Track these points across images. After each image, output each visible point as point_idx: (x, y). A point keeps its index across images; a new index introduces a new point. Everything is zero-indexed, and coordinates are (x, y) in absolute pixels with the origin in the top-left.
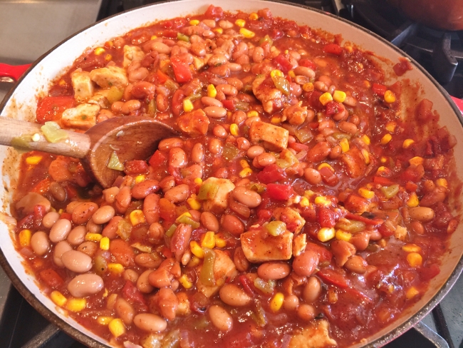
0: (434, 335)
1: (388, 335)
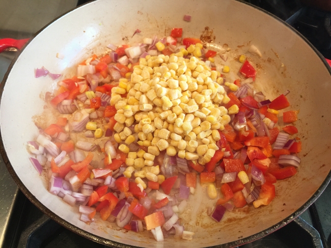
0: (309, 227)
1: (276, 225)
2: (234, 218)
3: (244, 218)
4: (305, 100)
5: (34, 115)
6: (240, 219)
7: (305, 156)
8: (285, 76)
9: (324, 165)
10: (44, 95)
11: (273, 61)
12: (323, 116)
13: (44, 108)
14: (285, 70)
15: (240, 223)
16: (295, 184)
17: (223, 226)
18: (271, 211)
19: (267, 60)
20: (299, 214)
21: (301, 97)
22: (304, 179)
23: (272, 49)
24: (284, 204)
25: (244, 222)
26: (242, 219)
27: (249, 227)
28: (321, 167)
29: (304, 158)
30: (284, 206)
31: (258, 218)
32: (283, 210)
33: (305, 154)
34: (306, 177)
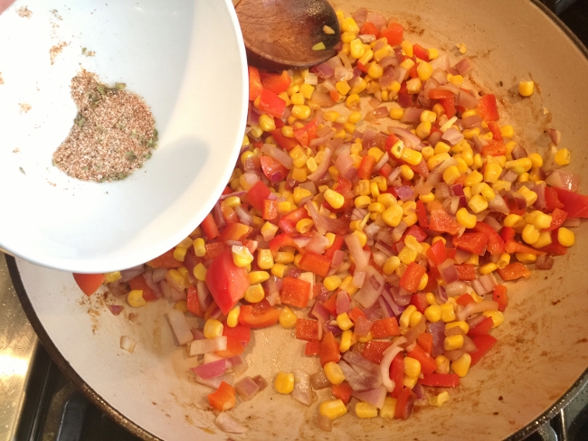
7: (555, 304)
9: (584, 340)
16: (527, 358)
18: (476, 404)
22: (544, 354)
24: (501, 398)
27: (434, 433)
28: (579, 342)
29: (552, 306)
30: (500, 402)
31: (452, 415)
32: (496, 414)
33: (555, 301)
34: (548, 350)
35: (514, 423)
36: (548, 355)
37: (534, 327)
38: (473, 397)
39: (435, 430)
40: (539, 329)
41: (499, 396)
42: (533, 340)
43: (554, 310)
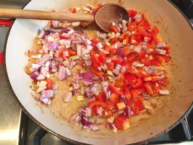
2: (143, 118)
3: (149, 118)
4: (179, 48)
5: (24, 67)
6: (147, 119)
7: (180, 82)
8: (167, 32)
9: (192, 90)
10: (27, 52)
11: (160, 22)
12: (190, 59)
13: (29, 61)
14: (167, 29)
15: (147, 121)
16: (175, 99)
17: (138, 123)
18: (164, 115)
19: (156, 22)
20: (181, 120)
21: (177, 45)
22: (180, 96)
23: (160, 16)
24: (171, 111)
25: (149, 121)
26: (148, 119)
27: (153, 125)
28: (190, 90)
29: (179, 82)
30: (171, 112)
31: (157, 119)
32: (171, 116)
33: (180, 80)
34: (181, 95)
35: (177, 117)
36: (182, 96)
37: (175, 89)
38: (162, 113)
39: (154, 124)
40: (177, 90)
41: (170, 111)
42: (176, 93)
43: (180, 83)
